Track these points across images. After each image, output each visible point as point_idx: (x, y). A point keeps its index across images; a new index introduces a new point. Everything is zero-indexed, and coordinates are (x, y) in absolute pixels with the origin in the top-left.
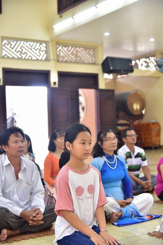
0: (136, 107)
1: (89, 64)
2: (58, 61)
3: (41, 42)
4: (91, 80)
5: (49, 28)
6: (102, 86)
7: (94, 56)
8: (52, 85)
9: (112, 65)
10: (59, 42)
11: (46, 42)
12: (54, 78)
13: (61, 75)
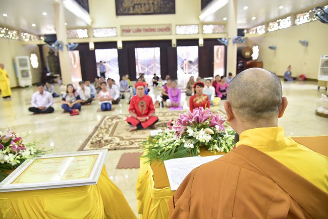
0: (247, 54)
1: (221, 33)
3: (195, 25)
5: (199, 19)
8: (200, 45)
10: (203, 24)
11: (198, 25)
13: (206, 40)
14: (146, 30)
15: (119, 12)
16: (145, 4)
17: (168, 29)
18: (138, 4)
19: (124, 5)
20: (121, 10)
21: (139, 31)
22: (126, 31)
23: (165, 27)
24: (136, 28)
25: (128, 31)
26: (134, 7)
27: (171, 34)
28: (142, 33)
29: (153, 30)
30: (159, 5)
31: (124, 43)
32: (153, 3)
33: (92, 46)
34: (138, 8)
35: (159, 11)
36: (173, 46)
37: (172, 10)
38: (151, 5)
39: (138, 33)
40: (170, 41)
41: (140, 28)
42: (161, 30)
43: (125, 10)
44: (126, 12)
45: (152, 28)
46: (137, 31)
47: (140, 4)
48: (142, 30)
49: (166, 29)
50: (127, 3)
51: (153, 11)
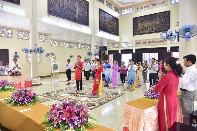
14: (150, 42)
15: (134, 33)
16: (150, 28)
17: (165, 41)
18: (145, 28)
19: (137, 29)
20: (136, 32)
21: (146, 43)
22: (138, 43)
24: (144, 41)
25: (139, 43)
26: (143, 30)
27: (167, 44)
28: (148, 44)
29: (155, 42)
30: (159, 27)
31: (136, 50)
32: (155, 26)
33: (120, 52)
34: (145, 30)
35: (159, 30)
36: (168, 51)
37: (168, 29)
38: (154, 27)
39: (145, 44)
40: (166, 48)
41: (146, 41)
42: (160, 42)
43: (138, 32)
44: (139, 33)
45: (154, 40)
46: (145, 43)
47: (147, 28)
48: (148, 42)
49: (163, 41)
50: (139, 28)
51: (155, 31)
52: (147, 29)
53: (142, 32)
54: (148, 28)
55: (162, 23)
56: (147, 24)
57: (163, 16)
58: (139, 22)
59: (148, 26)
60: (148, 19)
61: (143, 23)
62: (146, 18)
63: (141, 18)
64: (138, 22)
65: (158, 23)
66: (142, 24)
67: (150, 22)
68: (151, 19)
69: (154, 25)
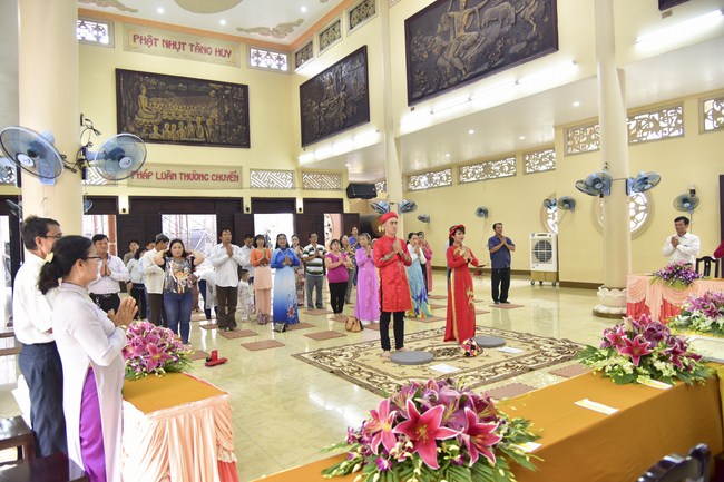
1: (334, 189)
2: (304, 189)
3: (287, 172)
4: (336, 205)
5: (294, 159)
6: (347, 209)
7: (339, 182)
8: (298, 212)
9: (362, 191)
10: (304, 171)
11: (292, 172)
12: (299, 204)
13: (306, 201)
14: (188, 177)
16: (185, 123)
17: (234, 177)
18: (170, 122)
19: (137, 118)
21: (170, 176)
22: (140, 173)
23: (228, 173)
24: (165, 170)
25: (146, 175)
26: (161, 126)
27: (241, 188)
28: (178, 182)
29: (202, 177)
30: (217, 128)
31: (133, 200)
32: (203, 123)
35: (216, 140)
36: (245, 212)
37: (243, 141)
38: (200, 126)
39: (168, 182)
40: (239, 201)
41: (173, 171)
42: (219, 178)
43: (140, 130)
44: (144, 135)
45: (199, 172)
46: (167, 177)
47: (177, 122)
48: (178, 176)
49: (230, 176)
50: (144, 117)
51: (204, 140)
52: (178, 129)
53: (155, 135)
54: (181, 124)
55: (227, 117)
56: (175, 108)
57: (227, 96)
58: (144, 91)
59: (181, 116)
60: (178, 92)
61: (160, 99)
62: (172, 87)
63: (153, 82)
64: (140, 93)
65: (214, 114)
66: (157, 104)
67: (187, 103)
68: (188, 93)
69: (199, 119)
